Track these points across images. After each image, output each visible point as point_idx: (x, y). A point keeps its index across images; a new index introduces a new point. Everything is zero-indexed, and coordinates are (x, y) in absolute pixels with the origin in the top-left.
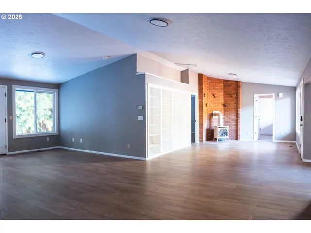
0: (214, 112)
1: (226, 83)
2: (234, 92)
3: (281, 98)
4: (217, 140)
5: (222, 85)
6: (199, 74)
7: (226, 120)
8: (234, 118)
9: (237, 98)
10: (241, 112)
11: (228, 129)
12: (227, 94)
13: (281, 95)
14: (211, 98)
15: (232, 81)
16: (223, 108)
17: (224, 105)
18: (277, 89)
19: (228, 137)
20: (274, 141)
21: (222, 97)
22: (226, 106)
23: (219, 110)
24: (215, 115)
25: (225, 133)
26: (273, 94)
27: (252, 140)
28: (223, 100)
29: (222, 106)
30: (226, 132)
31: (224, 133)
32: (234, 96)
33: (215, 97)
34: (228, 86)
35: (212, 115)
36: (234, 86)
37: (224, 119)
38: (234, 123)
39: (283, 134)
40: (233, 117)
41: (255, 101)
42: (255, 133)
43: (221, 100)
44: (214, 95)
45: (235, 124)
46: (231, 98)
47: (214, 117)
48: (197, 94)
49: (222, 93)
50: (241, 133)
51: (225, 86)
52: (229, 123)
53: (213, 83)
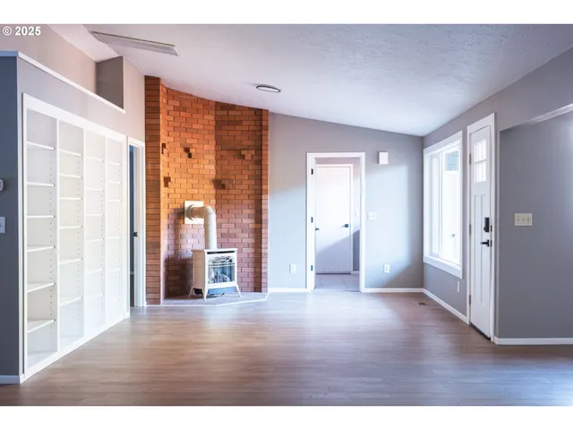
0: (188, 204)
1: (225, 113)
2: (250, 143)
3: (384, 166)
4: (206, 293)
5: (212, 118)
6: (147, 78)
7: (225, 231)
8: (249, 222)
9: (260, 162)
10: (272, 206)
11: (234, 256)
12: (227, 149)
13: (384, 157)
14: (179, 160)
15: (242, 108)
16: (213, 192)
17: (219, 184)
18: (373, 141)
19: (234, 284)
20: (363, 289)
21: (212, 157)
22: (223, 187)
23: (204, 198)
24: (193, 213)
25: (228, 272)
26: (362, 155)
27: (302, 290)
28: (213, 167)
29: (212, 187)
30: (231, 268)
31: (224, 272)
32: (249, 155)
33: (190, 156)
34: (229, 123)
35: (181, 214)
36: (248, 124)
37: (219, 226)
38: (247, 239)
39: (387, 271)
40: (246, 221)
41: (309, 172)
42: (309, 268)
43: (208, 167)
44: (187, 150)
45: (252, 241)
46: (239, 162)
47: (187, 220)
48: (140, 144)
49: (211, 146)
50: (271, 268)
51: (219, 124)
52: (235, 240)
53: (185, 110)
